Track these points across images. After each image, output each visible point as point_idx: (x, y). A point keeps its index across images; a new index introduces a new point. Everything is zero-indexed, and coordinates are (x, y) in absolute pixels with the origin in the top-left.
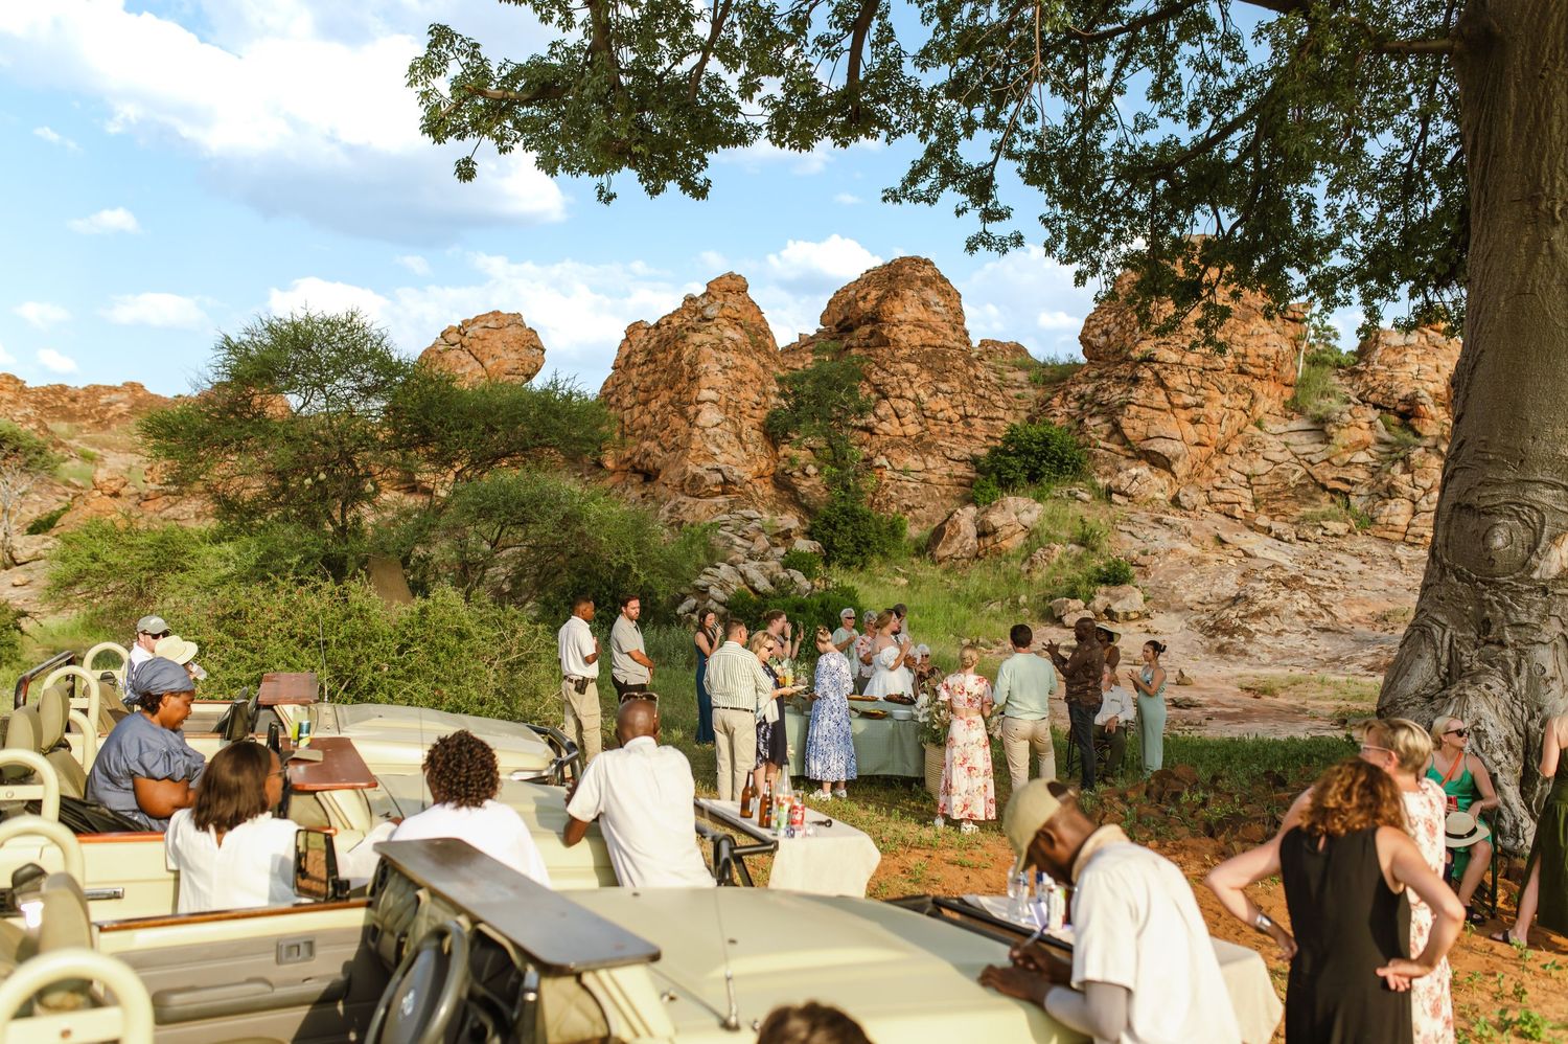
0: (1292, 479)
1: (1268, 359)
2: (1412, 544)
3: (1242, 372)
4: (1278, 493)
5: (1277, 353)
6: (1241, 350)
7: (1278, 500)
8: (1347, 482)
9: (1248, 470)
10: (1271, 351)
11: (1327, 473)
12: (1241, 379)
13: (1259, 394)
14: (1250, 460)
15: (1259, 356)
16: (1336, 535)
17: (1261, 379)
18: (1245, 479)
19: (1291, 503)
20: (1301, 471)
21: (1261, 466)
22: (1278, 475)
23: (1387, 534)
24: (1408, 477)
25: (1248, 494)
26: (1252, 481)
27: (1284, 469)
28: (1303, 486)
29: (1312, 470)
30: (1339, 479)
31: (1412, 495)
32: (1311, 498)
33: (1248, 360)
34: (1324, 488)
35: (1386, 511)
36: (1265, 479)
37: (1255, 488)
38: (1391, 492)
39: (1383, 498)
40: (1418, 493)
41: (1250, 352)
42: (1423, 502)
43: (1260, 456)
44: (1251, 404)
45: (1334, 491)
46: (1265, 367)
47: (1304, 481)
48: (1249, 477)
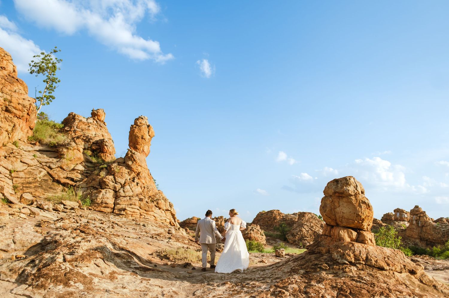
0: (39, 176)
1: (25, 107)
2: (118, 215)
3: (7, 110)
4: (30, 183)
5: (30, 104)
6: (9, 98)
7: (29, 187)
8: (72, 180)
9: (10, 167)
10: (27, 103)
11: (60, 174)
12: (7, 114)
13: (17, 126)
14: (12, 162)
15: (19, 104)
16: (72, 209)
17: (19, 118)
18: (8, 172)
19: (40, 190)
20: (44, 172)
21: (19, 166)
22: (30, 173)
23: (102, 209)
24: (111, 177)
25: (10, 182)
26: (13, 175)
27: (33, 170)
28: (46, 181)
29: (51, 172)
30: (67, 178)
31: (115, 187)
32: (51, 188)
33: (12, 104)
34: (58, 182)
35: (101, 196)
36: (22, 174)
37: (15, 179)
38: (102, 185)
39: (97, 189)
40: (118, 186)
41: (14, 100)
42: (121, 191)
43: (19, 160)
44: (12, 130)
45: (64, 185)
46: (22, 111)
47: (46, 178)
48: (10, 173)
